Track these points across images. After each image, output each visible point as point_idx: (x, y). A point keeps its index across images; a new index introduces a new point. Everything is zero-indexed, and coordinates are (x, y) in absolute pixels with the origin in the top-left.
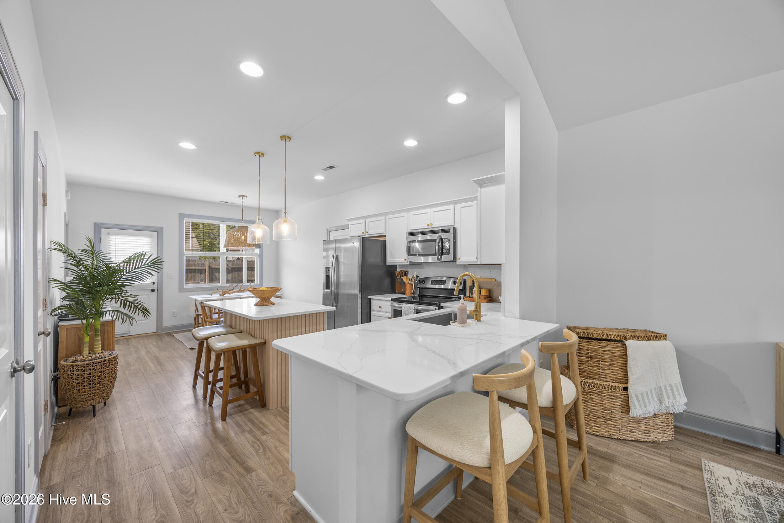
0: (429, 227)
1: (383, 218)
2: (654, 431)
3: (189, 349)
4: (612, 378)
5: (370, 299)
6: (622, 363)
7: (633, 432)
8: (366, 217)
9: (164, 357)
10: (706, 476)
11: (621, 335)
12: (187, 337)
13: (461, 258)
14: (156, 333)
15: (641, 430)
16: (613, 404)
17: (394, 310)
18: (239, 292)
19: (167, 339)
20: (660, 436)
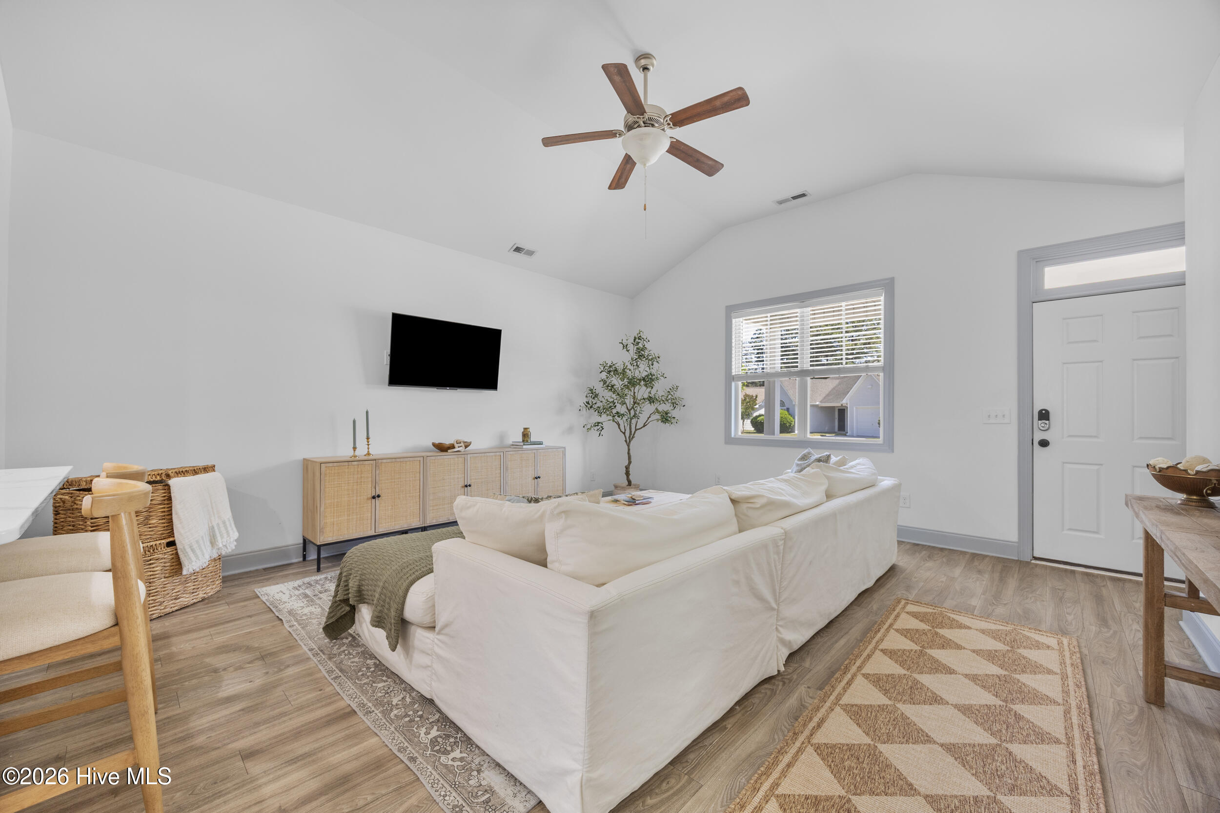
2: (203, 586)
4: (149, 537)
6: (162, 512)
7: (179, 598)
10: (264, 599)
11: (162, 473)
15: (189, 592)
16: (153, 571)
20: (209, 589)
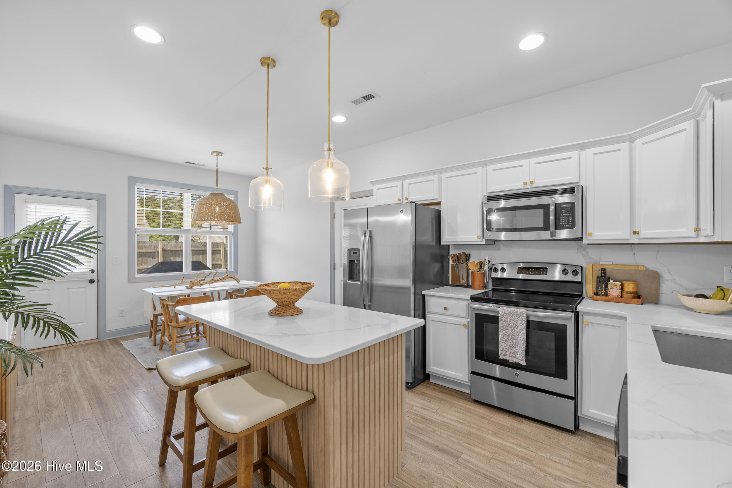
0: (525, 187)
1: (435, 177)
3: (145, 370)
5: (424, 296)
8: (403, 178)
9: (107, 388)
12: (141, 346)
13: (595, 234)
14: (97, 340)
17: (475, 313)
18: (212, 283)
19: (112, 350)
